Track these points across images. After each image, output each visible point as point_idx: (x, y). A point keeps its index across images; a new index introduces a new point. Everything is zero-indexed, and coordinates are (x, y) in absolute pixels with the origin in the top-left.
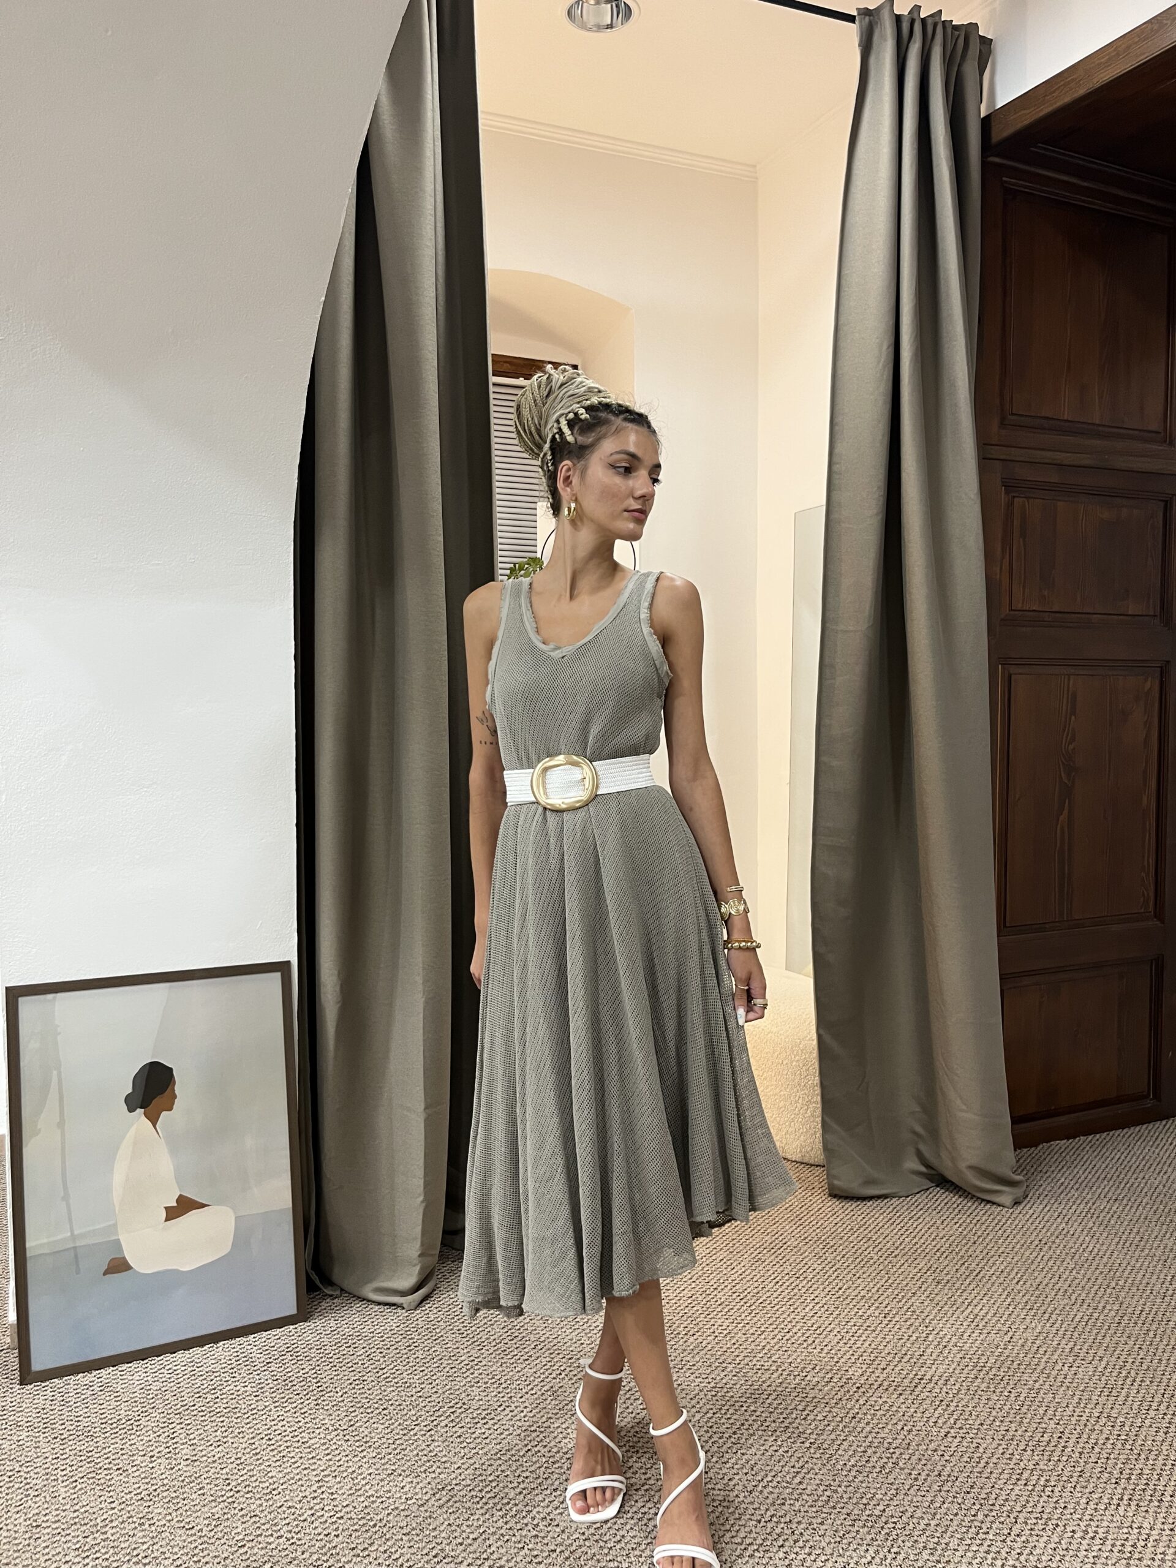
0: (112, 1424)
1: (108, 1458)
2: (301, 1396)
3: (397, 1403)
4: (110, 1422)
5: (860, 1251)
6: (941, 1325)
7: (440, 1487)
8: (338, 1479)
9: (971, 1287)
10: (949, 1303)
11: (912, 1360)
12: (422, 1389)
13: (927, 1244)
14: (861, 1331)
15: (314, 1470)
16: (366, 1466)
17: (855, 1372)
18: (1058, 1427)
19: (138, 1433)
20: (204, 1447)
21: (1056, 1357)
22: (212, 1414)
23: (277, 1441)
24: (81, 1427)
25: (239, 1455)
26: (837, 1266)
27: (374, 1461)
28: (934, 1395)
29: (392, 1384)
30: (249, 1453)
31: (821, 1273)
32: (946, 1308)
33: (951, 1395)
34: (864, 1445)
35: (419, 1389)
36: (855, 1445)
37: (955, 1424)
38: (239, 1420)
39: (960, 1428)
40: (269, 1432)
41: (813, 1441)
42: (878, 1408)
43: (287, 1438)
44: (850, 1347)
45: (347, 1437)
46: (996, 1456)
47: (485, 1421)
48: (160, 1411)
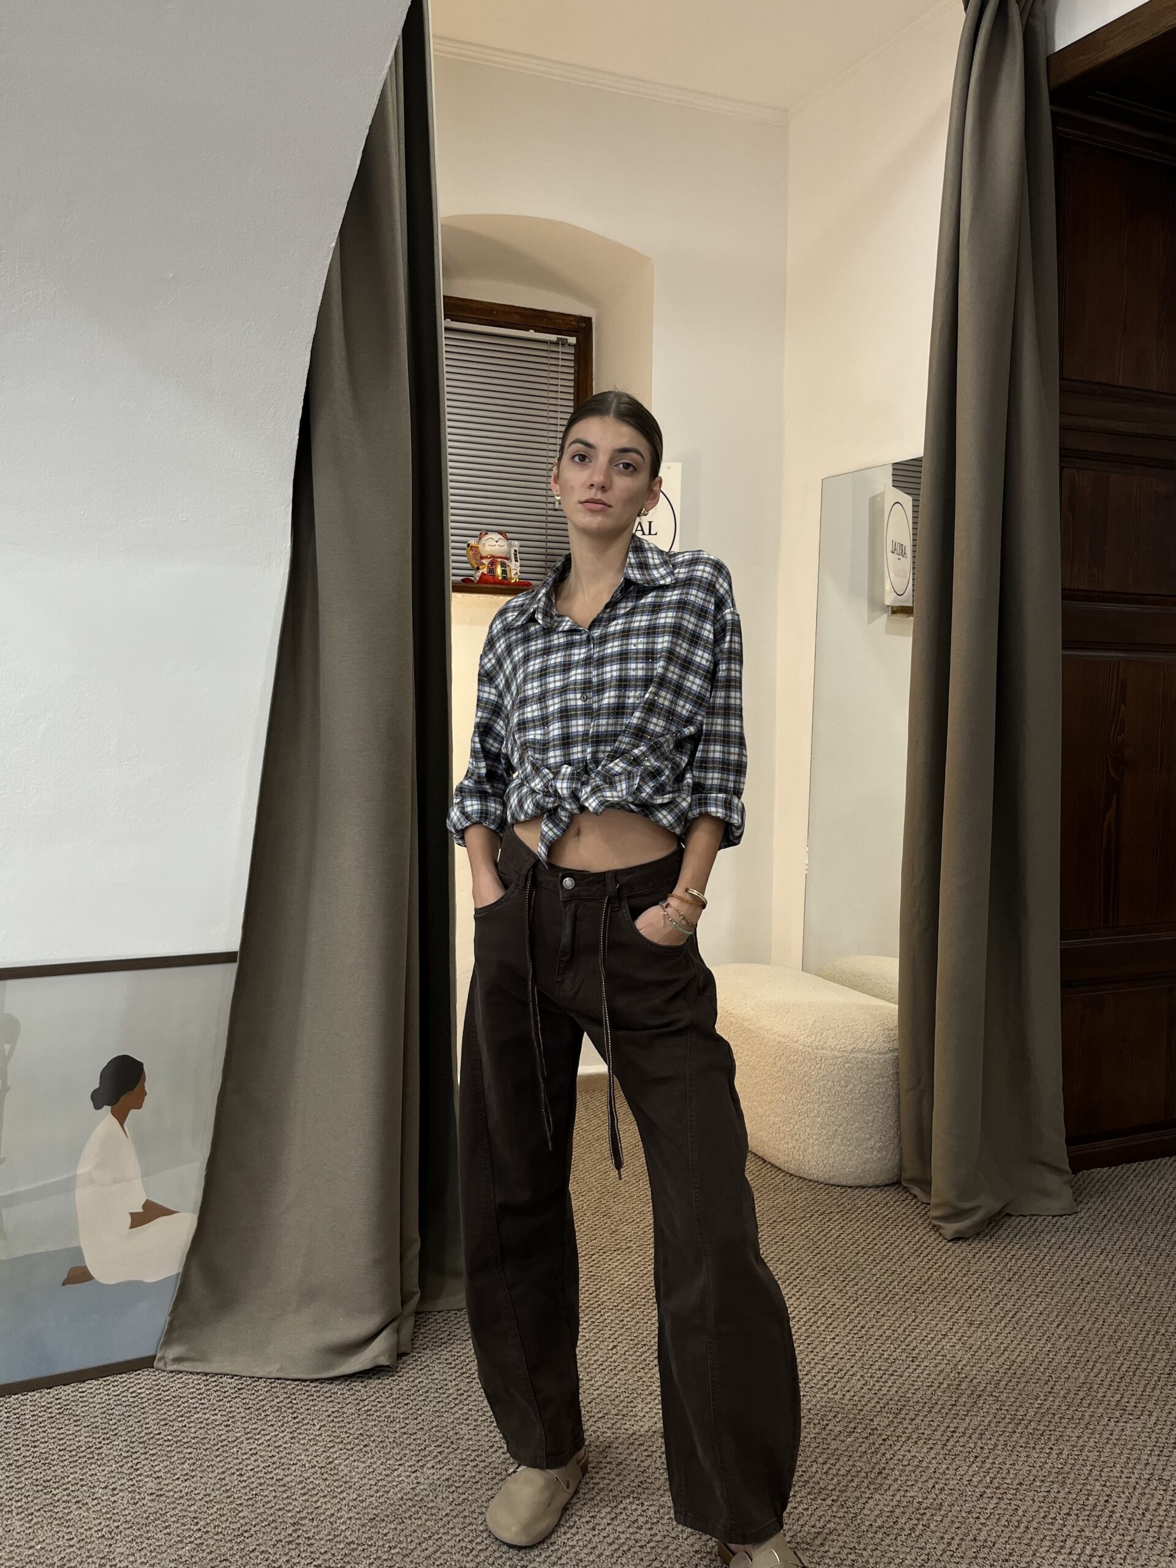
0: (71, 1451)
1: (66, 1489)
2: (275, 1427)
3: (380, 1440)
4: (68, 1449)
5: (884, 1285)
6: (974, 1372)
7: (426, 1536)
8: (315, 1523)
9: (1007, 1330)
10: (983, 1347)
11: (943, 1411)
12: (407, 1424)
13: (957, 1279)
14: (887, 1376)
15: (289, 1511)
16: (346, 1509)
17: (881, 1421)
18: (1105, 1489)
19: (99, 1463)
20: (170, 1481)
21: (1101, 1410)
22: (179, 1444)
23: (249, 1477)
24: (38, 1453)
25: (208, 1491)
26: (859, 1301)
27: (355, 1503)
28: (968, 1450)
29: (374, 1417)
30: (219, 1489)
31: (842, 1309)
32: (980, 1353)
33: (986, 1451)
34: (891, 1504)
35: (403, 1425)
36: (881, 1503)
37: (991, 1483)
38: (208, 1452)
39: (996, 1488)
40: (241, 1466)
41: (835, 1498)
42: (906, 1463)
43: (260, 1475)
44: (875, 1394)
45: (326, 1476)
46: (1036, 1520)
47: (474, 1463)
48: (123, 1439)
